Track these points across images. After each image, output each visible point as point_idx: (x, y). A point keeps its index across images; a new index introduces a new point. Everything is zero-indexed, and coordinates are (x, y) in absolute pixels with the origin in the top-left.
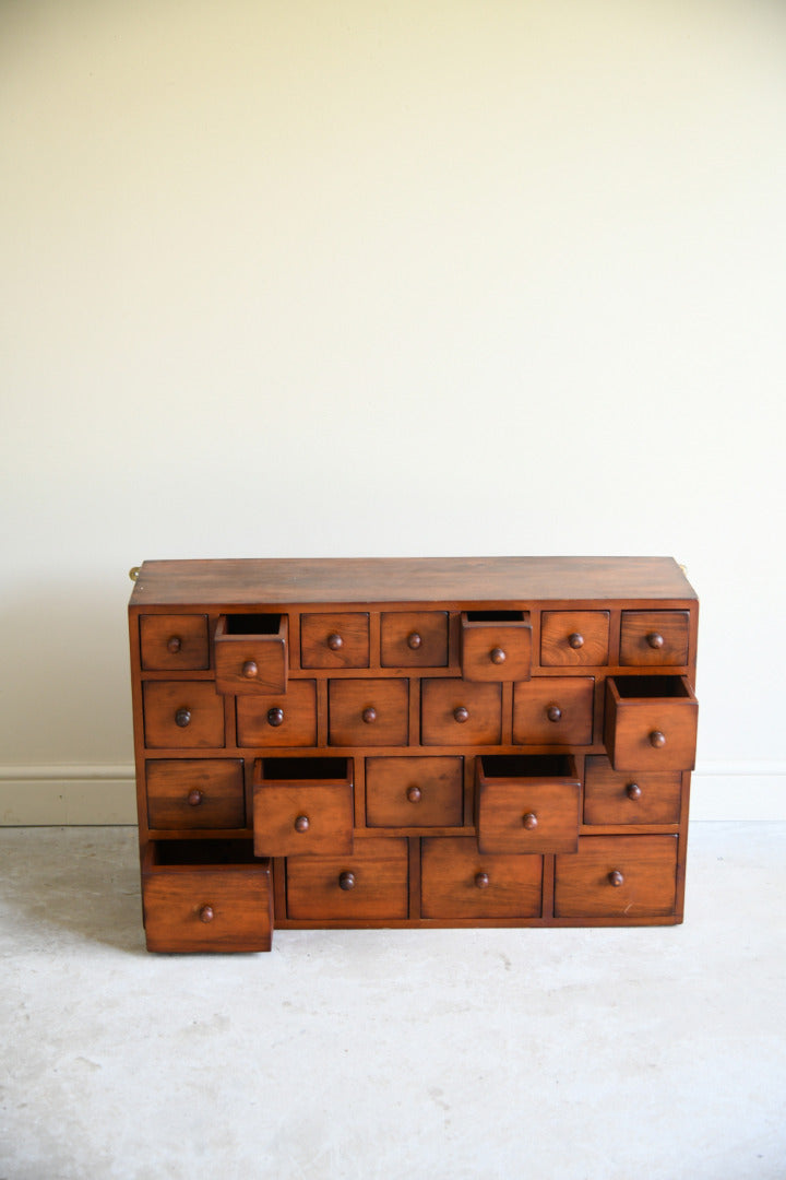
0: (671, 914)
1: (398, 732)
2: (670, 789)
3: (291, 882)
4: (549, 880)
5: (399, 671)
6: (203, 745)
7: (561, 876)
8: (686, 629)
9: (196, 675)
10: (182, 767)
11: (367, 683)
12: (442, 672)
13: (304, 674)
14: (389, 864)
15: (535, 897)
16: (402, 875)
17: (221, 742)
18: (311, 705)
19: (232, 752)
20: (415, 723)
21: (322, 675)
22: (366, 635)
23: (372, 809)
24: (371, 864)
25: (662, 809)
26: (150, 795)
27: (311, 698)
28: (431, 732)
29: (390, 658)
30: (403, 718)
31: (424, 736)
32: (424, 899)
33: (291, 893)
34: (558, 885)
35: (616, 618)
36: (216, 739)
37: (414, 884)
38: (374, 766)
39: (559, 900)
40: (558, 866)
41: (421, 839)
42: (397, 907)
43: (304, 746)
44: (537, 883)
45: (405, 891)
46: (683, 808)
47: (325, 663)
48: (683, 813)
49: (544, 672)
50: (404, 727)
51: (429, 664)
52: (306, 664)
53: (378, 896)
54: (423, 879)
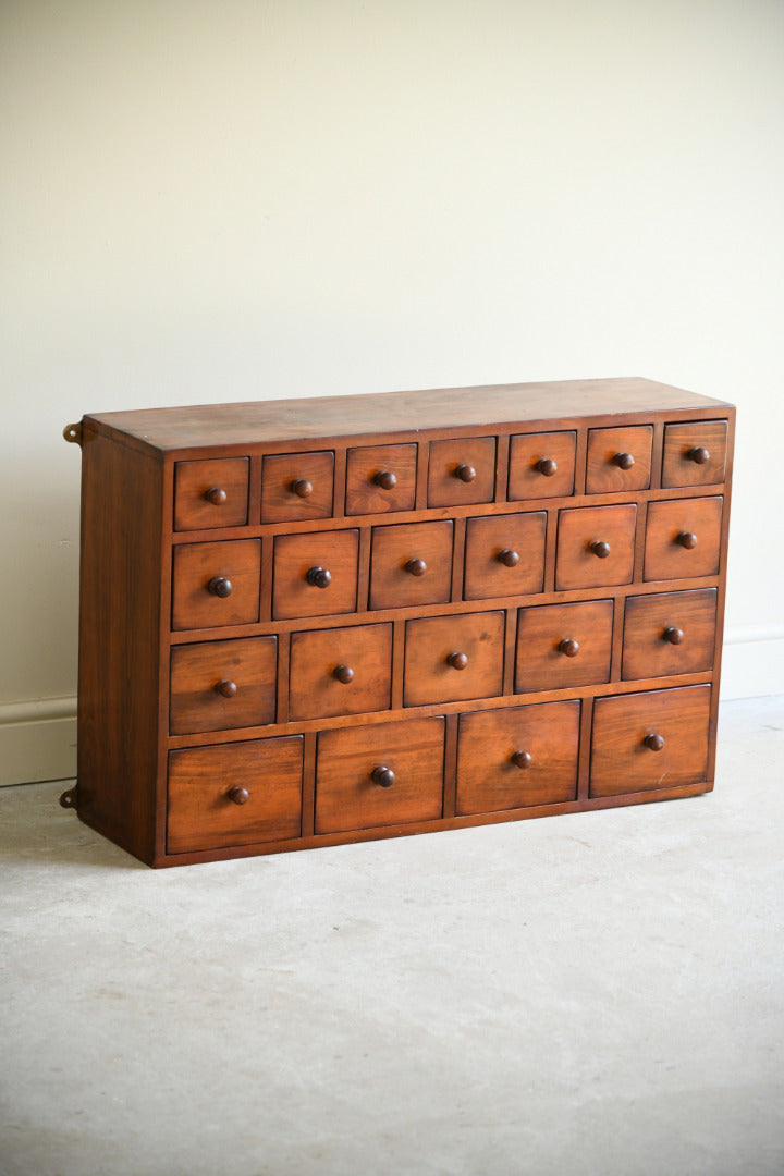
0: (701, 781)
1: (442, 585)
2: (706, 628)
3: (321, 786)
4: (585, 752)
5: (446, 511)
6: (237, 621)
7: (597, 746)
8: (723, 440)
9: (231, 534)
10: (210, 651)
11: (411, 528)
12: (489, 509)
13: (347, 522)
14: (424, 751)
15: (571, 776)
16: (438, 763)
17: (255, 616)
18: (353, 561)
19: (267, 627)
20: (458, 574)
21: (366, 523)
22: (413, 469)
23: (409, 683)
24: (406, 754)
25: (697, 655)
26: (174, 691)
27: (353, 552)
28: (476, 584)
29: (438, 496)
30: (447, 568)
31: (467, 588)
32: (459, 791)
33: (320, 800)
34: (594, 757)
35: (660, 430)
36: (249, 611)
37: (449, 773)
38: (415, 630)
39: (596, 776)
40: (595, 736)
41: (460, 717)
42: (430, 806)
43: (343, 613)
44: (573, 759)
45: (440, 784)
46: (717, 651)
47: (370, 507)
48: (717, 657)
49: (588, 500)
50: (447, 580)
51: (476, 501)
52: (351, 510)
53: (411, 793)
54: (460, 766)
